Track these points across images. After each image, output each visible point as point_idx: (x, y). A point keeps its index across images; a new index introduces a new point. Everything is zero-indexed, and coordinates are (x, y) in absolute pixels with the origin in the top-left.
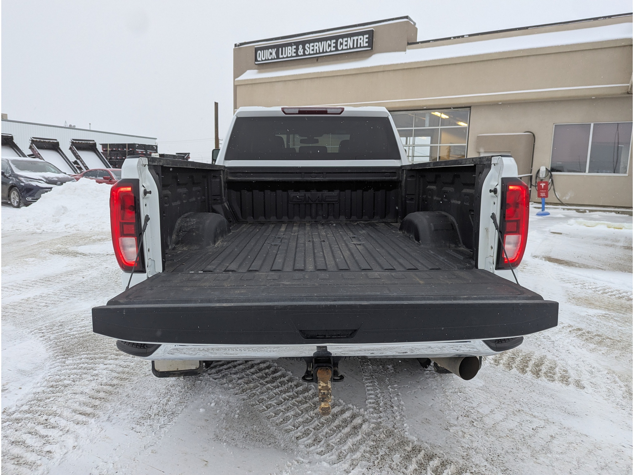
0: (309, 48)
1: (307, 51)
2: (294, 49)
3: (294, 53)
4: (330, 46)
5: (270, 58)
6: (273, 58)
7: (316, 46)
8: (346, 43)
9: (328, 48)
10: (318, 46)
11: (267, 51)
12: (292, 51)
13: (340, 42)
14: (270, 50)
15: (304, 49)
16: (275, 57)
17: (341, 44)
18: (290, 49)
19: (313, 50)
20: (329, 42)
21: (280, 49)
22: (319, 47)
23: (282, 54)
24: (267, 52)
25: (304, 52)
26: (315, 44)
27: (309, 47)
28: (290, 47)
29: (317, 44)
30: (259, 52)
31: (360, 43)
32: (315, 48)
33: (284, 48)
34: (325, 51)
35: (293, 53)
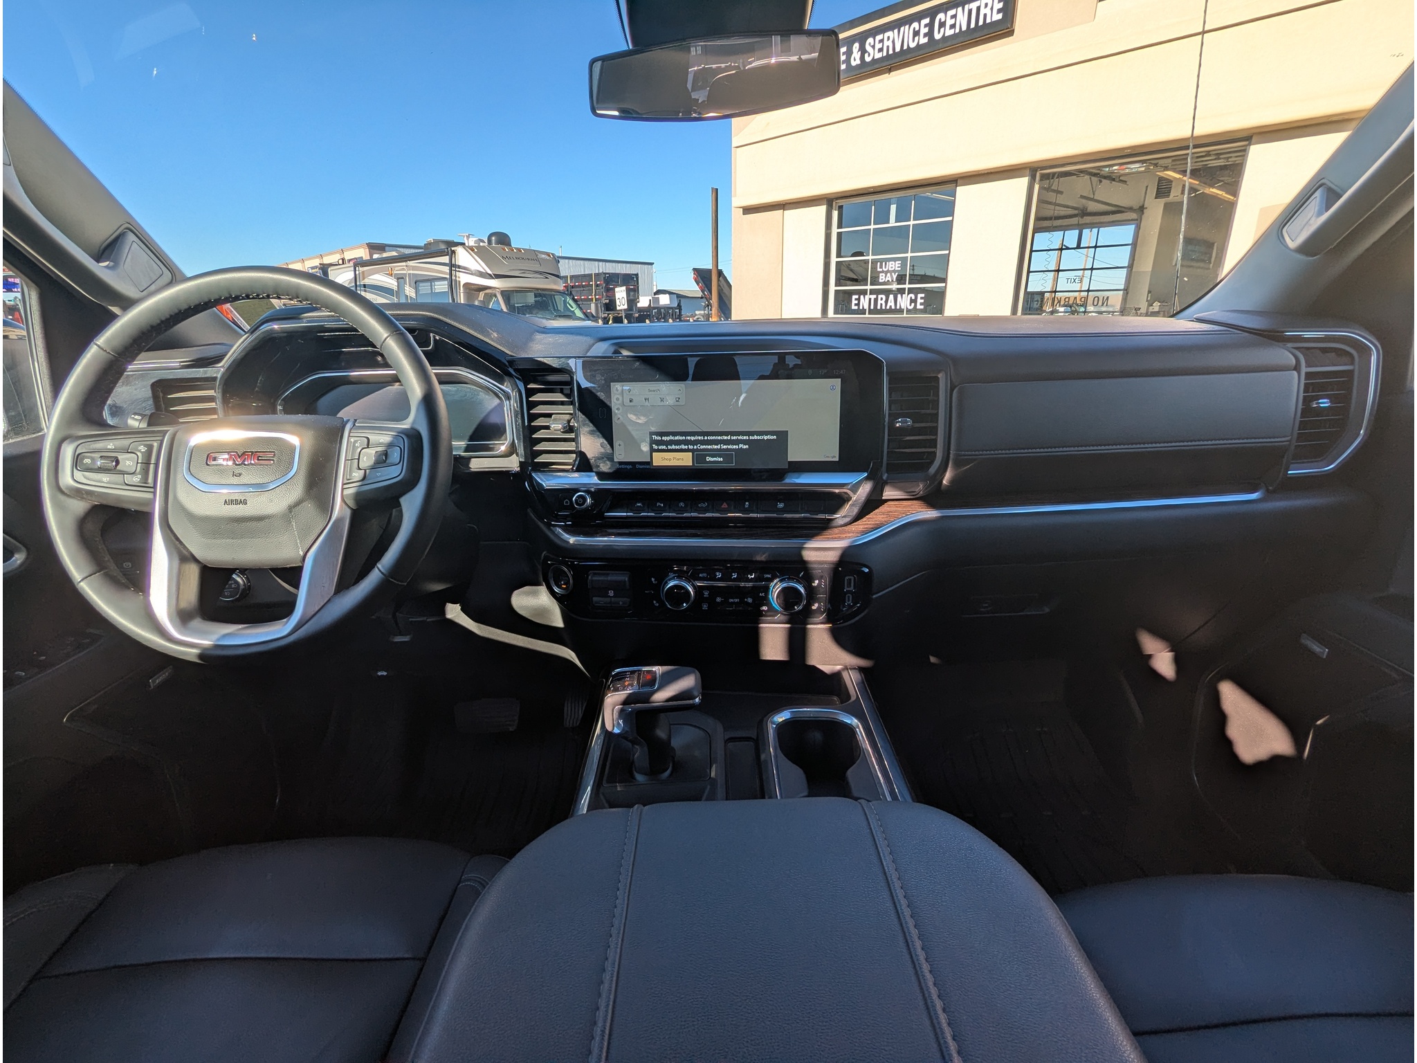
0: (873, 47)
1: (869, 55)
2: (843, 53)
7: (889, 38)
8: (952, 21)
9: (913, 40)
10: (892, 39)
15: (863, 51)
17: (942, 24)
19: (881, 50)
20: (915, 25)
22: (893, 42)
25: (862, 58)
26: (887, 34)
27: (872, 44)
29: (889, 34)
31: (985, 15)
32: (886, 43)
34: (905, 47)
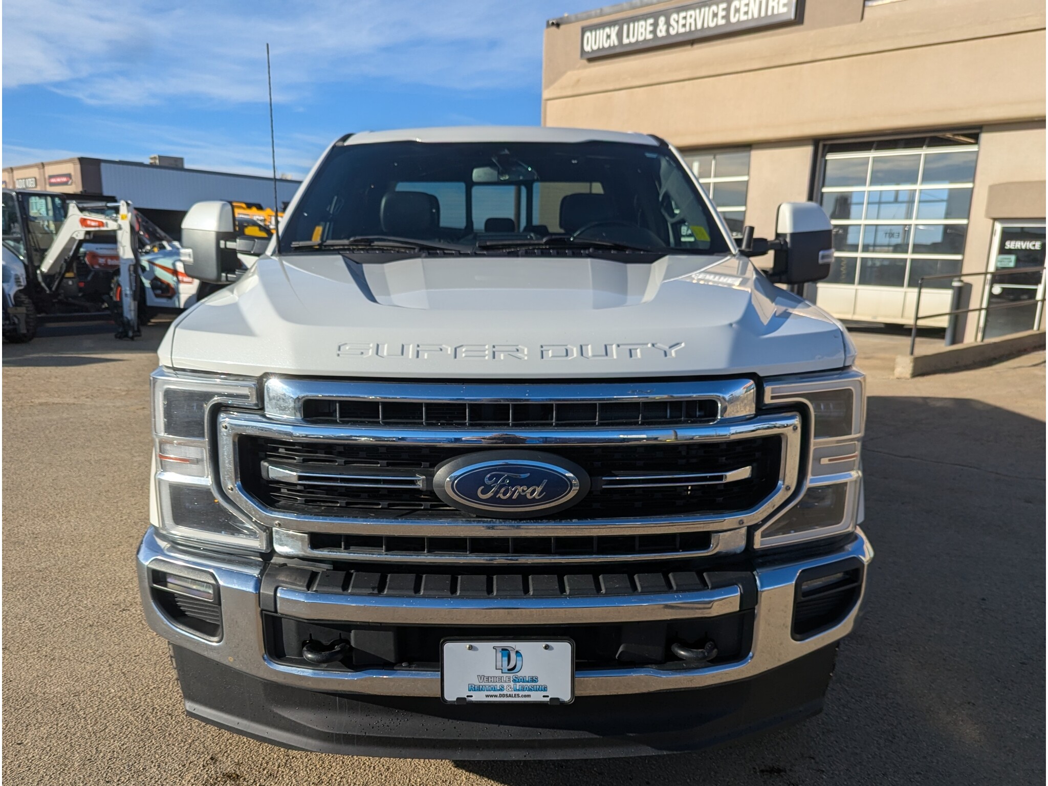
0: (677, 22)
1: (674, 29)
2: (651, 25)
3: (651, 32)
4: (715, 15)
5: (606, 45)
6: (612, 45)
7: (691, 16)
8: (746, 9)
9: (713, 20)
10: (693, 17)
11: (601, 31)
12: (646, 29)
13: (735, 7)
14: (607, 30)
15: (668, 24)
16: (616, 43)
17: (737, 10)
18: (642, 26)
19: (684, 26)
20: (715, 8)
21: (625, 27)
22: (695, 20)
23: (628, 36)
24: (602, 34)
25: (668, 31)
27: (677, 19)
28: (642, 23)
29: (691, 12)
30: (588, 34)
31: (773, 8)
32: (689, 20)
33: (632, 25)
34: (706, 26)
35: (648, 32)
